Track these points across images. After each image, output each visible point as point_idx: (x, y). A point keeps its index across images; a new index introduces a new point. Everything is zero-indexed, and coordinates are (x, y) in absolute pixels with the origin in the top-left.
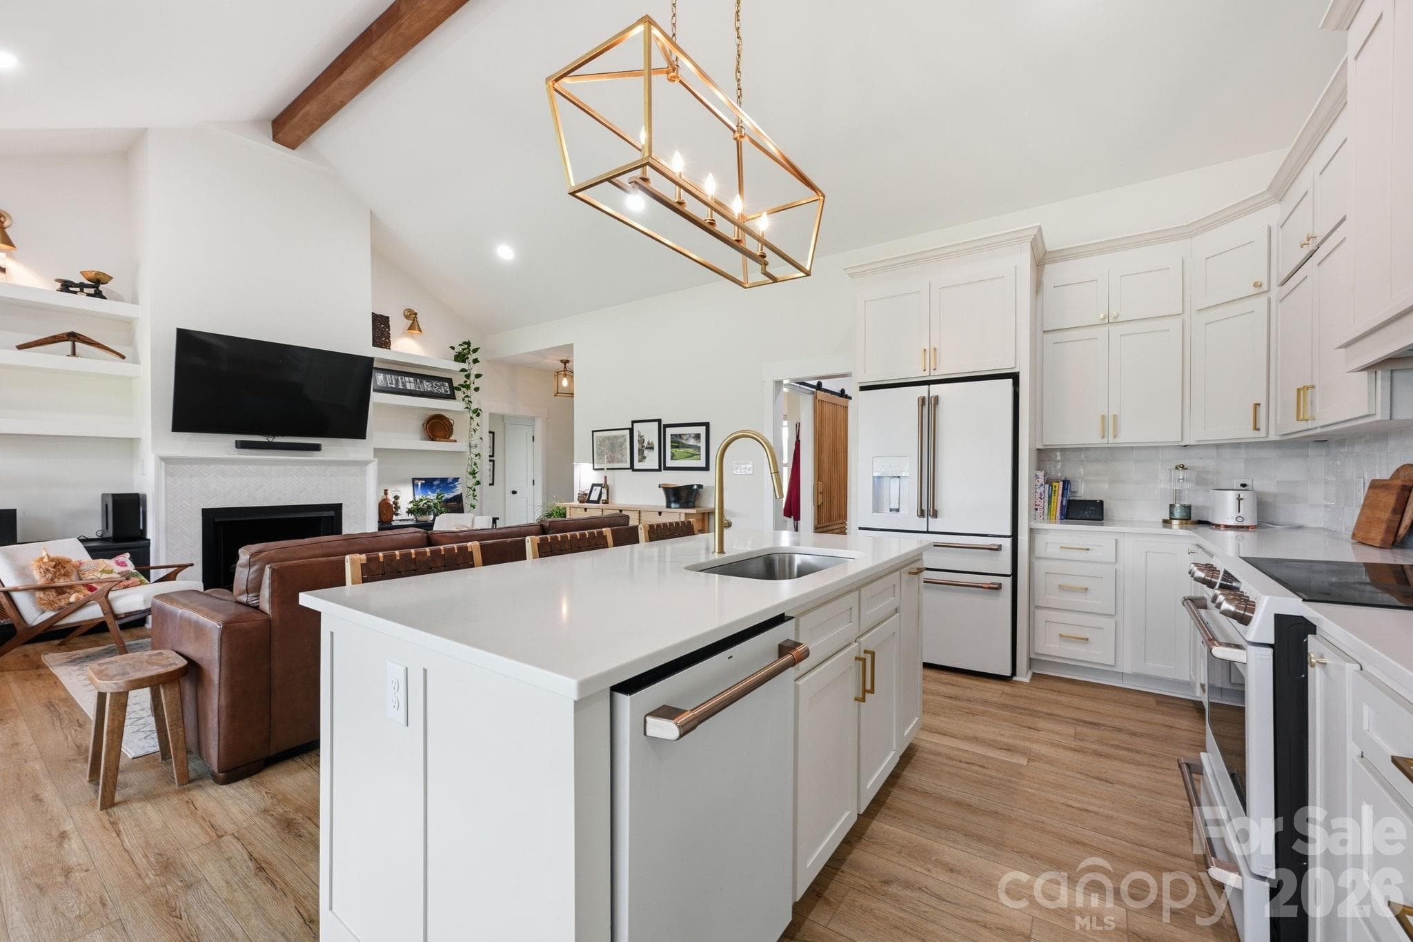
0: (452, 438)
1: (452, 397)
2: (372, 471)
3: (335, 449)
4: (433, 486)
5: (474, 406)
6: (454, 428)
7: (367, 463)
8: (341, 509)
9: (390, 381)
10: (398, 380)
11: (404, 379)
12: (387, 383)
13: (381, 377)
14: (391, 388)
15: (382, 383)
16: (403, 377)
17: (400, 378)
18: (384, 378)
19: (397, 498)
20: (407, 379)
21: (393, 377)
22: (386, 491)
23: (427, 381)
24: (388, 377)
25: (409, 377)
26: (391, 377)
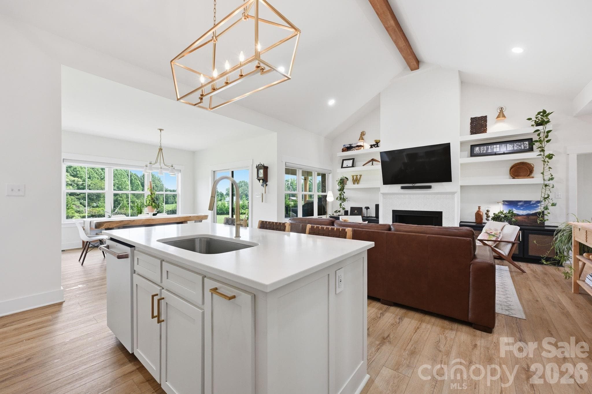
0: (532, 175)
1: (531, 149)
2: (457, 198)
3: (438, 187)
4: (518, 205)
5: (547, 153)
6: (534, 169)
7: (453, 193)
8: (442, 214)
9: (483, 150)
10: (488, 148)
11: (492, 147)
12: (480, 151)
13: (477, 149)
14: (483, 153)
15: (477, 152)
16: (492, 146)
17: (489, 147)
18: (479, 149)
19: (488, 211)
20: (495, 146)
21: (485, 147)
22: (479, 207)
23: (510, 145)
24: (482, 148)
25: (496, 145)
26: (484, 147)
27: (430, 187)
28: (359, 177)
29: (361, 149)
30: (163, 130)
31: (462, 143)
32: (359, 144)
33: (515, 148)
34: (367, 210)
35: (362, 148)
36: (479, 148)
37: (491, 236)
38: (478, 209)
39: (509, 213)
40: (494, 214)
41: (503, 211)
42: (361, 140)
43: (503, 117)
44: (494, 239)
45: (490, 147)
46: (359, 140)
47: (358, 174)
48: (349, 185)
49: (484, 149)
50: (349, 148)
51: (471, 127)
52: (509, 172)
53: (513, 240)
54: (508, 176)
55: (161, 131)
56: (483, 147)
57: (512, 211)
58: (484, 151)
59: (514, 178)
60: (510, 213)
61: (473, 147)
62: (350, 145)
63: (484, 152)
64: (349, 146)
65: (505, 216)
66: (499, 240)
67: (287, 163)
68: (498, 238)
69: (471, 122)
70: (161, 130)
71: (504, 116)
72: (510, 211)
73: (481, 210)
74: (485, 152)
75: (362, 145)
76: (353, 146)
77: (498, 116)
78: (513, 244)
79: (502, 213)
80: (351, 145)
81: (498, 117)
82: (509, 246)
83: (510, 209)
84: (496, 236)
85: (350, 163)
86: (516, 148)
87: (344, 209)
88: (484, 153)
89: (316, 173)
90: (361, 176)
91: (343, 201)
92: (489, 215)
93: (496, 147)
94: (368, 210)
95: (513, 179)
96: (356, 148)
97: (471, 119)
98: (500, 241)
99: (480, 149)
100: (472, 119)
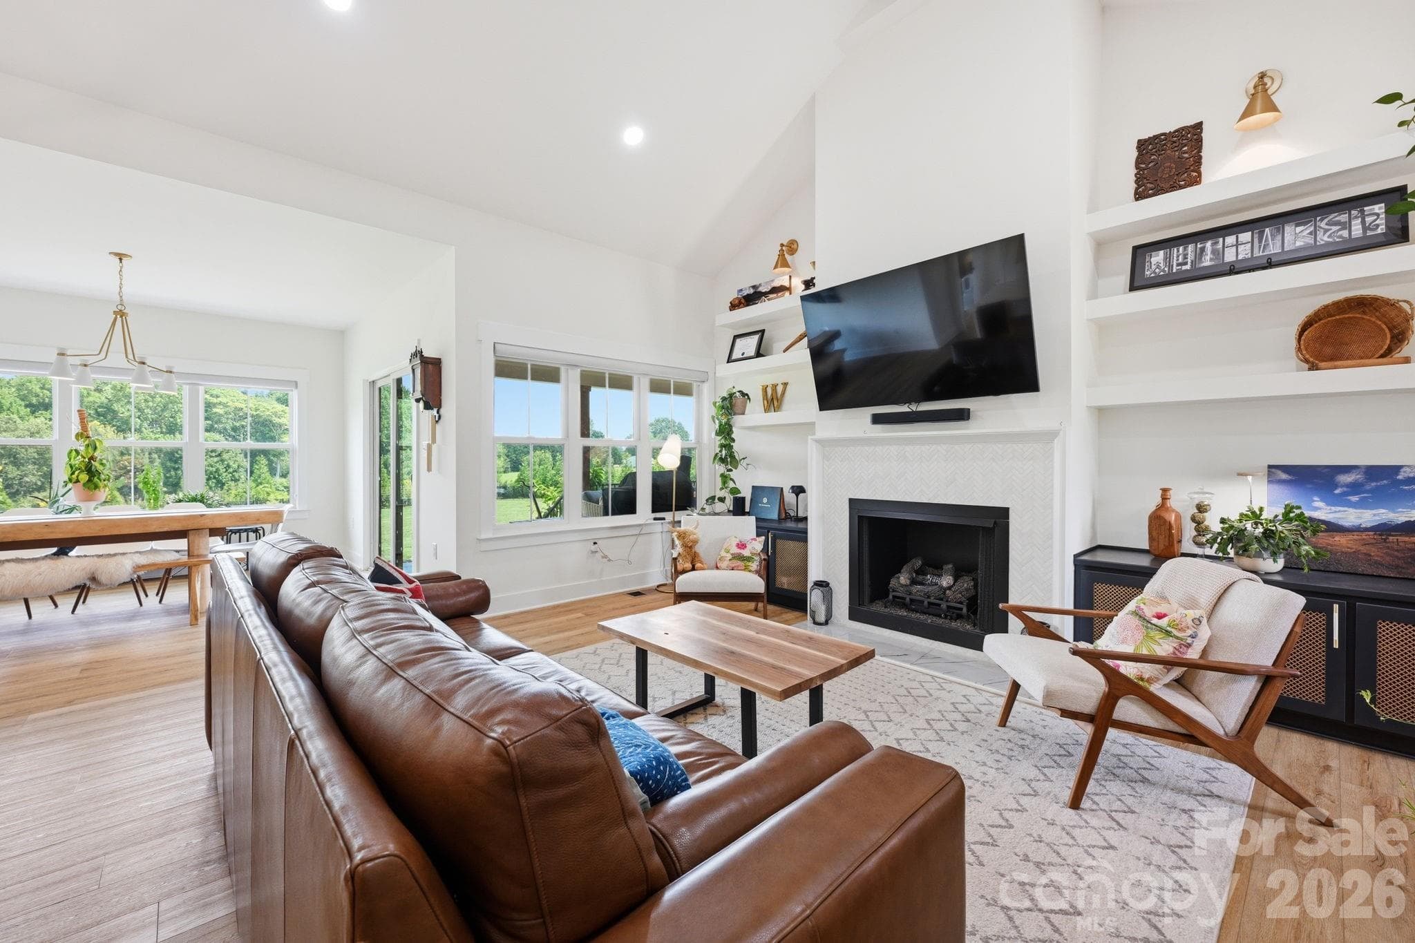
0: (1405, 351)
1: (1397, 235)
2: (1061, 454)
3: (993, 415)
6: (1413, 324)
7: (1047, 437)
8: (1008, 518)
9: (1180, 260)
10: (1203, 250)
11: (1220, 246)
12: (1171, 267)
13: (1158, 258)
14: (1179, 272)
15: (1157, 270)
16: (1221, 240)
17: (1209, 244)
18: (1165, 259)
19: (1201, 508)
20: (1230, 240)
21: (1191, 248)
22: (1165, 491)
23: (1297, 225)
24: (1177, 252)
25: (1237, 233)
26: (1185, 249)
27: (963, 415)
28: (780, 389)
29: (783, 296)
30: (126, 255)
31: (1101, 245)
32: (777, 284)
33: (1323, 238)
34: (797, 496)
35: (787, 294)
36: (1165, 254)
37: (1152, 633)
38: (1159, 500)
39: (1287, 518)
40: (1223, 521)
41: (1261, 509)
42: (781, 267)
43: (1265, 110)
44: (1164, 648)
45: (1213, 244)
46: (776, 267)
47: (778, 379)
48: (754, 415)
49: (1185, 257)
50: (751, 298)
51: (1138, 178)
52: (1294, 343)
53: (1265, 658)
54: (1293, 360)
55: (121, 259)
56: (1181, 249)
57: (1298, 511)
58: (1186, 264)
59: (1313, 367)
60: (1291, 520)
61: (1140, 253)
62: (754, 287)
63: (1184, 268)
64: (752, 291)
65: (1268, 534)
66: (1193, 654)
67: (496, 345)
68: (1189, 646)
69: (1138, 158)
70: (121, 257)
71: (1271, 107)
72: (1289, 509)
73: (1173, 503)
74: (1188, 267)
75: (787, 284)
76: (763, 289)
77: (1246, 109)
78: (1267, 680)
79: (1255, 516)
80: (758, 287)
81: (1247, 113)
82: (1247, 688)
83: (1293, 502)
84: (1177, 638)
85: (748, 346)
86: (1326, 238)
87: (734, 491)
88: (1187, 270)
89: (645, 383)
90: (785, 384)
91: (730, 467)
92: (1206, 523)
93: (1237, 245)
94: (801, 495)
95: (1310, 369)
96: (771, 296)
97: (1138, 148)
98: (1193, 666)
99: (1168, 259)
100: (1142, 145)
